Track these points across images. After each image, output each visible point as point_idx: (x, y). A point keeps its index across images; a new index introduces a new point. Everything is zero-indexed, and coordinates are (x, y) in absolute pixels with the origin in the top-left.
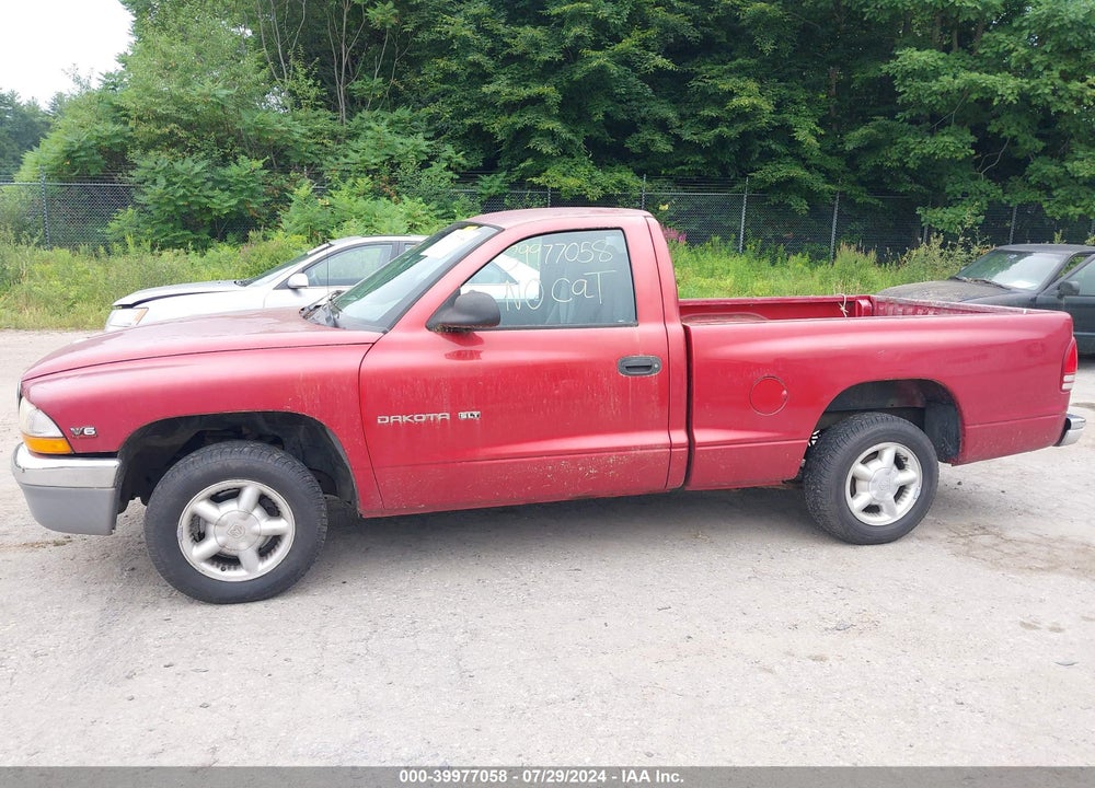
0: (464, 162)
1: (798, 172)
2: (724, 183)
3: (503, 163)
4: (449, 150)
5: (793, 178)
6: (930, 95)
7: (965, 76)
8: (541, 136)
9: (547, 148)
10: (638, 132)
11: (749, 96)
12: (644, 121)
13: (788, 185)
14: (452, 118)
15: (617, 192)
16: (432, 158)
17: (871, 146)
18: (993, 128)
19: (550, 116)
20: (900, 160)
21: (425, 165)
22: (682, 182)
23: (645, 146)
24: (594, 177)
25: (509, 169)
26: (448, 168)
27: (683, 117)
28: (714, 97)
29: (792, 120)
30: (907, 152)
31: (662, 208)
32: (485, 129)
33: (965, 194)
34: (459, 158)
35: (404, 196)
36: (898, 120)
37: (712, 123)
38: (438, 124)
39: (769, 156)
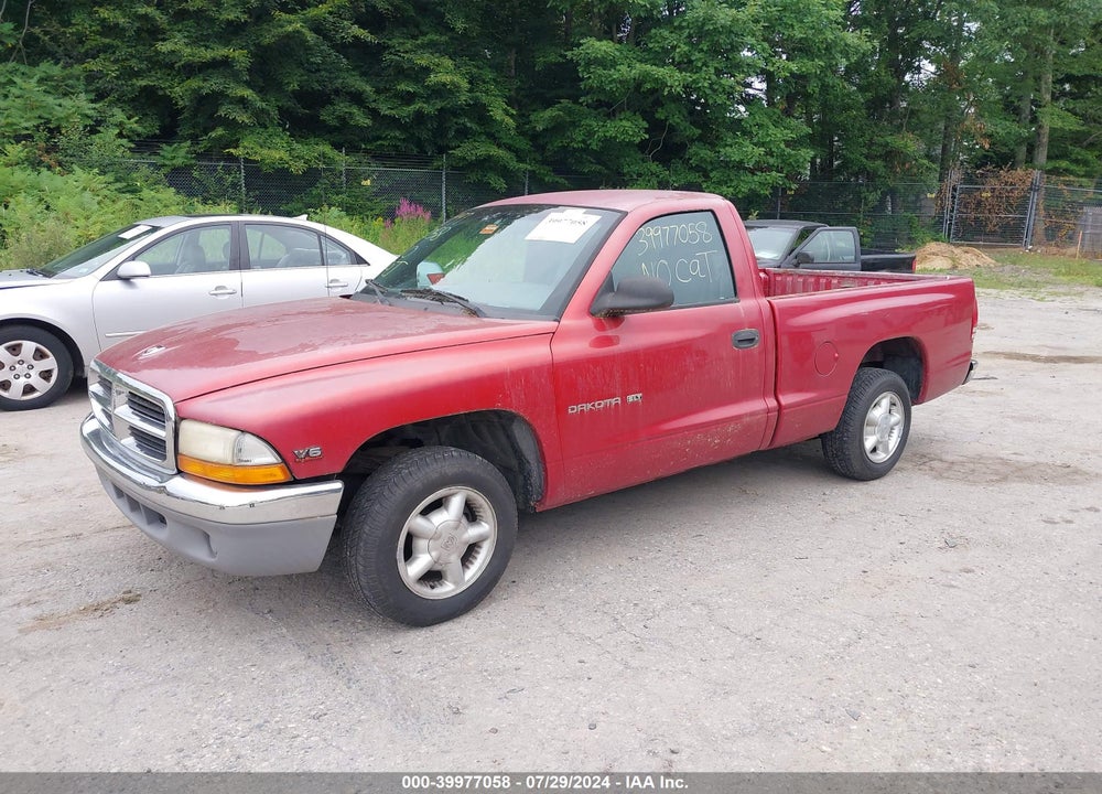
0: (140, 129)
1: (495, 151)
2: (422, 160)
3: (184, 131)
4: (120, 116)
5: (489, 156)
6: (610, 82)
7: (640, 68)
8: (231, 103)
9: (243, 117)
10: (332, 104)
11: (446, 73)
12: (337, 92)
13: (485, 163)
14: (117, 78)
15: (321, 166)
16: (99, 123)
17: (557, 128)
18: (660, 115)
19: (238, 81)
20: (584, 141)
21: (93, 131)
22: (379, 157)
23: (343, 120)
24: (294, 149)
25: (195, 139)
26: (120, 135)
27: (378, 92)
28: (409, 72)
29: (484, 99)
30: (591, 134)
31: (364, 183)
32: (161, 93)
33: (640, 175)
34: (133, 124)
35: (75, 167)
36: (581, 104)
37: (408, 98)
38: (100, 84)
39: (464, 134)
